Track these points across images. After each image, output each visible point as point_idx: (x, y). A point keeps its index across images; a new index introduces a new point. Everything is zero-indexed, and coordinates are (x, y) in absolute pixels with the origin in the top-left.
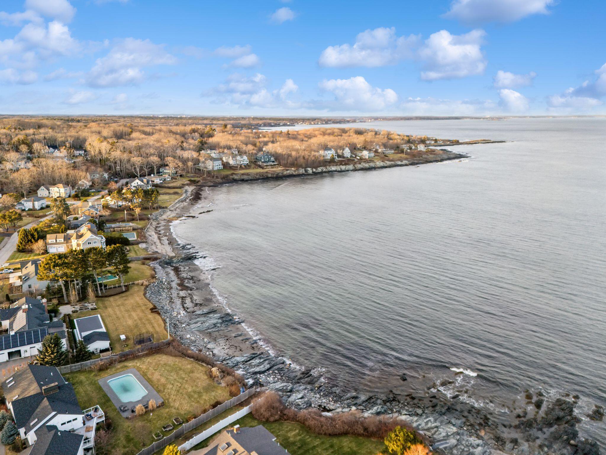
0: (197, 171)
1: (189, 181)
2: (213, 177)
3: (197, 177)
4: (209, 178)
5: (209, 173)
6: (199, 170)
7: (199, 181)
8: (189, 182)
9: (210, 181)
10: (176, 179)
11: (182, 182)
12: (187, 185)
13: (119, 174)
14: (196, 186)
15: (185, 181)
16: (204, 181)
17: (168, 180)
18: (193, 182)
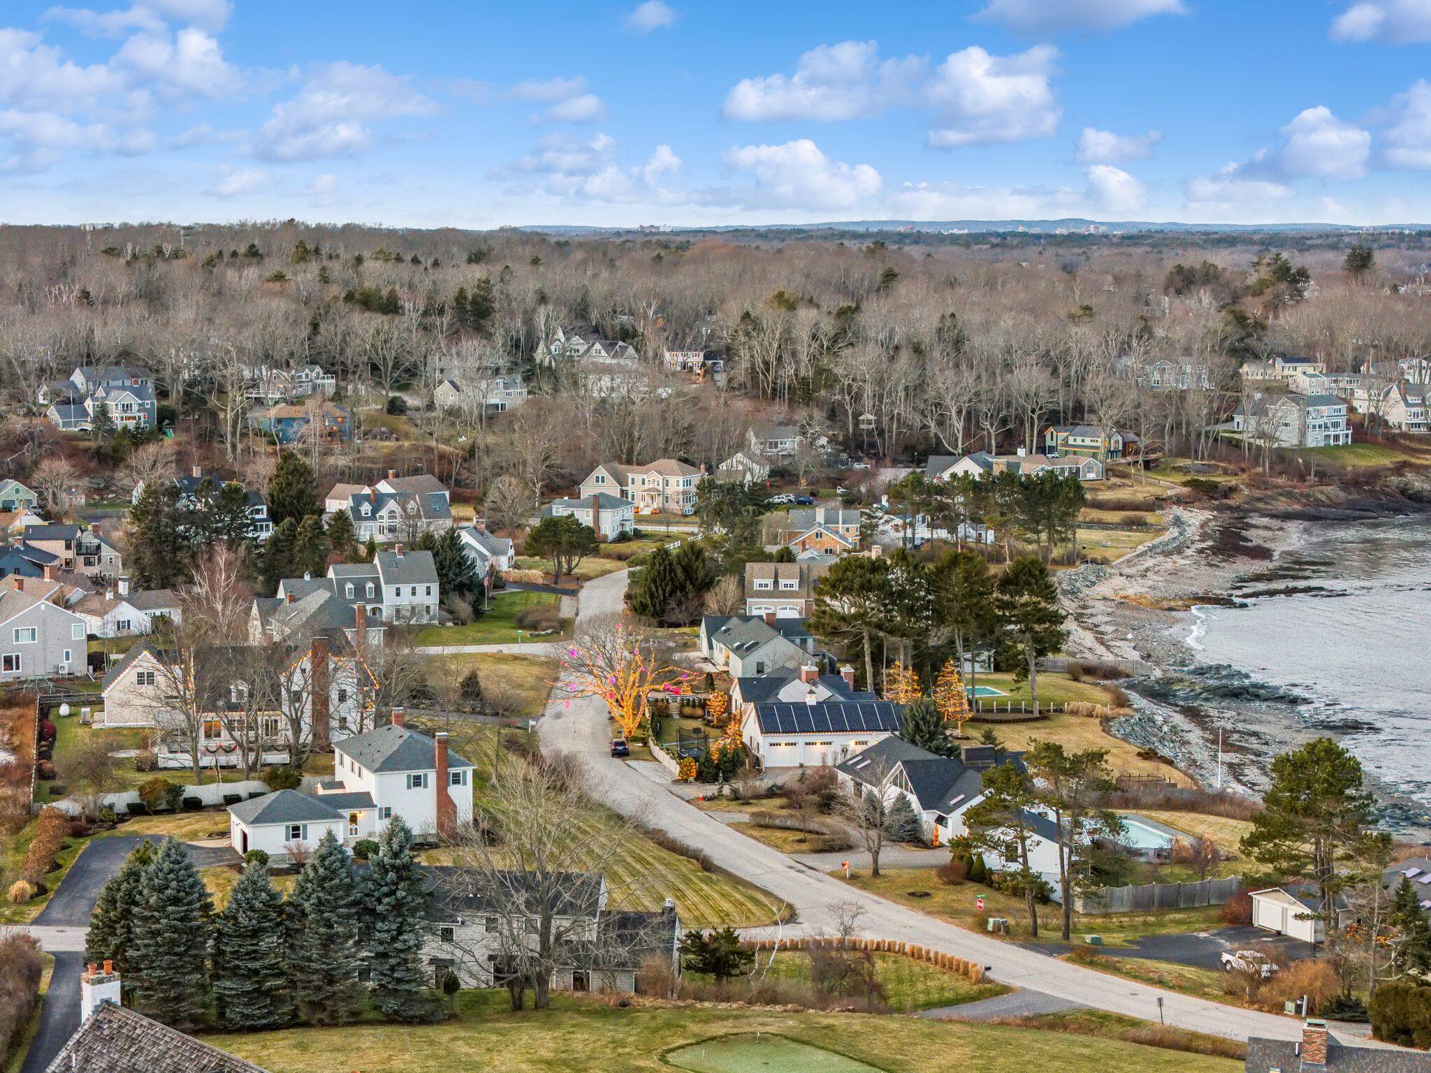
0: (1223, 448)
1: (1185, 484)
2: (1302, 478)
3: (1226, 472)
4: (1281, 481)
5: (1282, 459)
6: (1235, 445)
7: (1232, 490)
8: (1186, 490)
9: (1289, 495)
10: (1125, 476)
11: (1157, 491)
12: (1179, 501)
13: (872, 445)
14: (1220, 509)
15: (1170, 485)
16: (1257, 493)
17: (1091, 476)
18: (1204, 492)
